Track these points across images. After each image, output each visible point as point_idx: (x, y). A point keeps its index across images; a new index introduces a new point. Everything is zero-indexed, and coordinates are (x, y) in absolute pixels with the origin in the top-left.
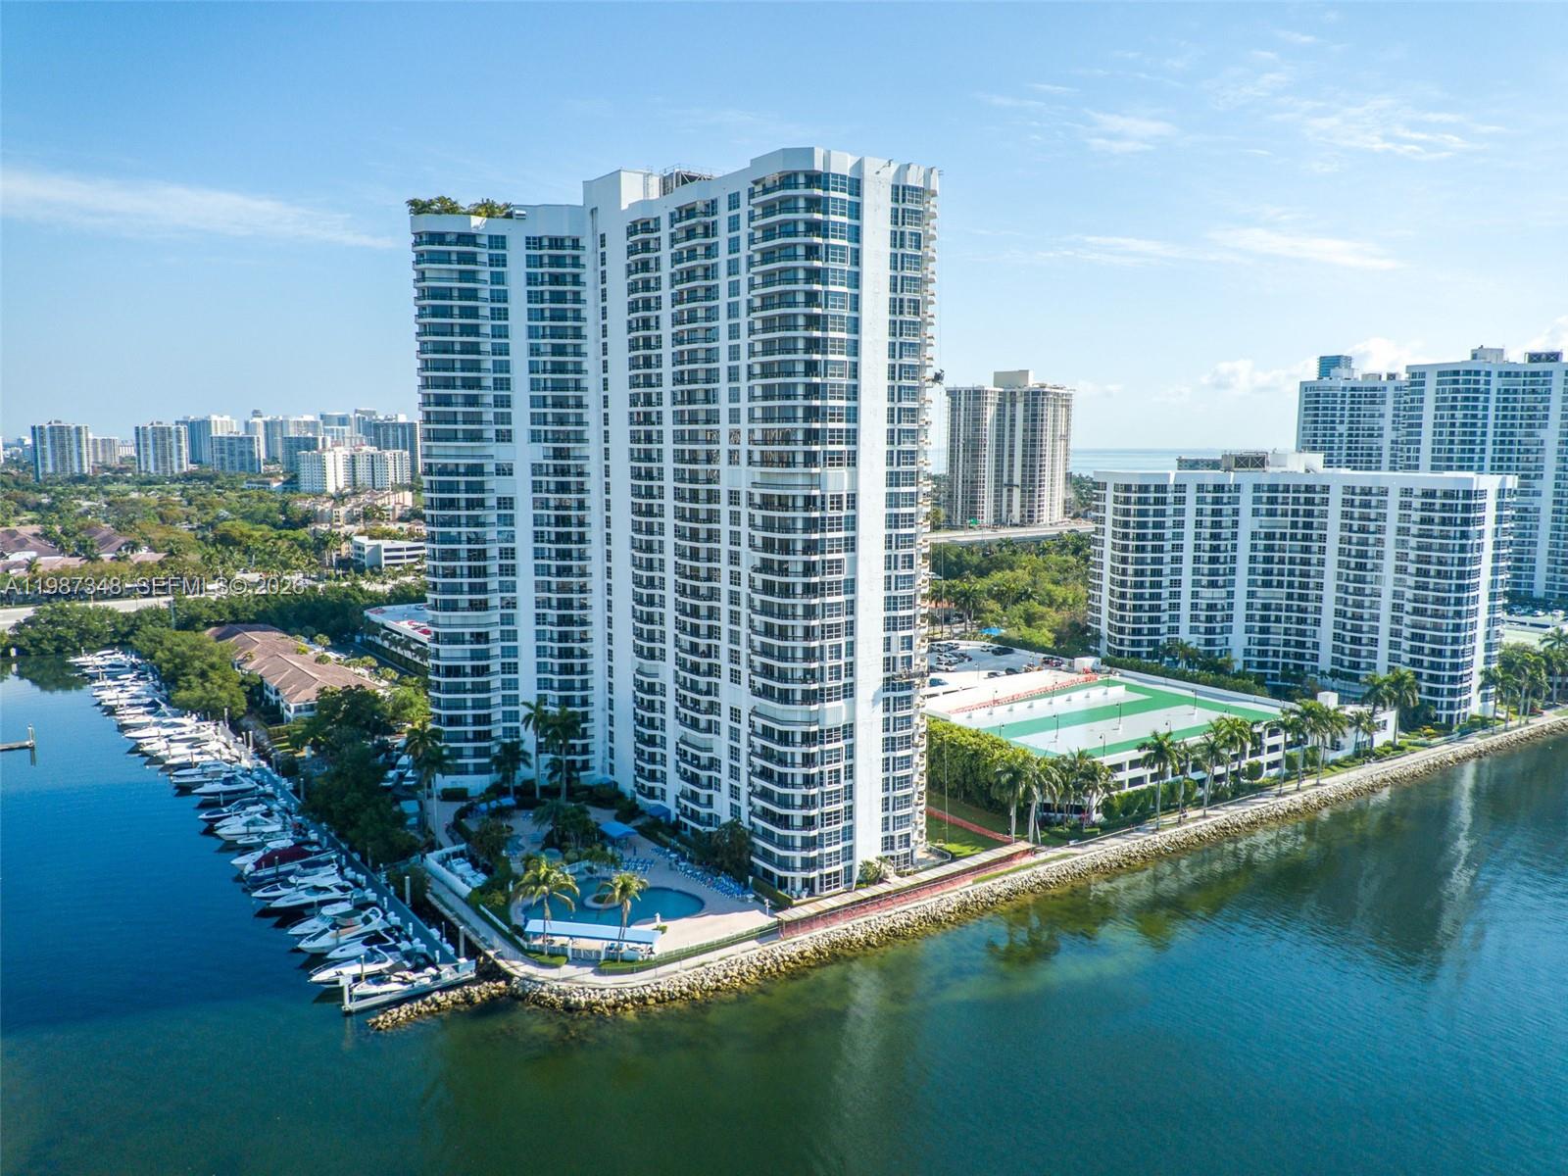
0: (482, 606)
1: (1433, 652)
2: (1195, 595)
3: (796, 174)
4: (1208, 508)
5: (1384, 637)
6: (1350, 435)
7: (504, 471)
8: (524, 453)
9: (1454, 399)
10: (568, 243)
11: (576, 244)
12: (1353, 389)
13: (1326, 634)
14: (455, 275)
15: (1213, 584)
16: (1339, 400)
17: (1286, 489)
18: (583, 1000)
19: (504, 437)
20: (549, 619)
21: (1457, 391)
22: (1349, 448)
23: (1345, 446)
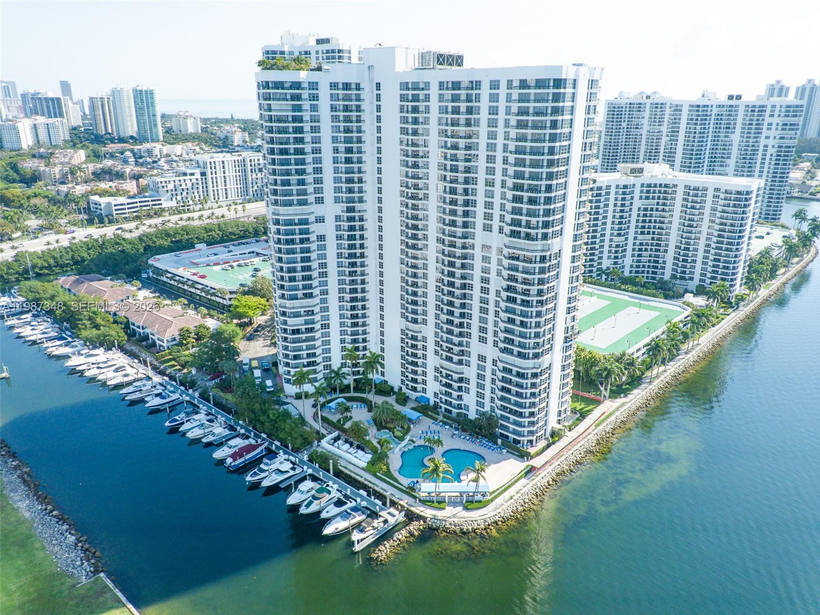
0: (310, 296)
1: (724, 267)
2: (611, 240)
4: (620, 197)
5: (700, 259)
6: (628, 128)
7: (320, 220)
8: (331, 209)
9: (697, 120)
10: (353, 86)
11: (358, 87)
12: (630, 104)
13: (670, 257)
14: (290, 108)
15: (619, 235)
16: (624, 110)
17: (655, 186)
18: (470, 528)
19: (320, 201)
20: (345, 299)
21: (698, 115)
23: (625, 134)
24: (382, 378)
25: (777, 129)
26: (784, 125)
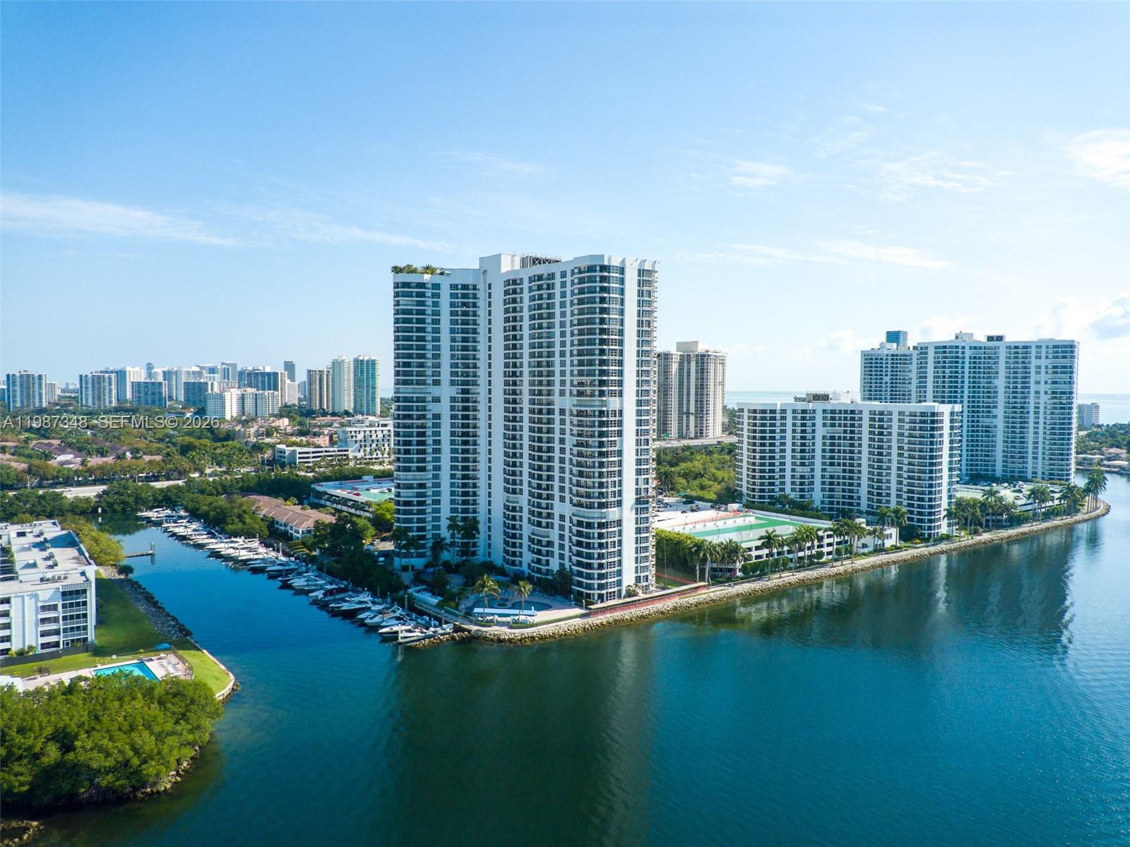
0: (423, 469)
1: (919, 499)
2: (793, 470)
3: (596, 266)
4: (799, 422)
5: (893, 492)
6: (892, 383)
7: (437, 400)
8: (447, 391)
9: (944, 362)
10: (471, 287)
11: (475, 288)
12: (892, 355)
13: (863, 491)
14: (415, 303)
15: (803, 464)
16: (884, 362)
17: (840, 412)
18: (507, 637)
19: (437, 383)
20: (457, 476)
21: (946, 357)
22: (892, 391)
23: (889, 389)
24: (488, 559)
25: (1047, 373)
26: (1054, 367)
